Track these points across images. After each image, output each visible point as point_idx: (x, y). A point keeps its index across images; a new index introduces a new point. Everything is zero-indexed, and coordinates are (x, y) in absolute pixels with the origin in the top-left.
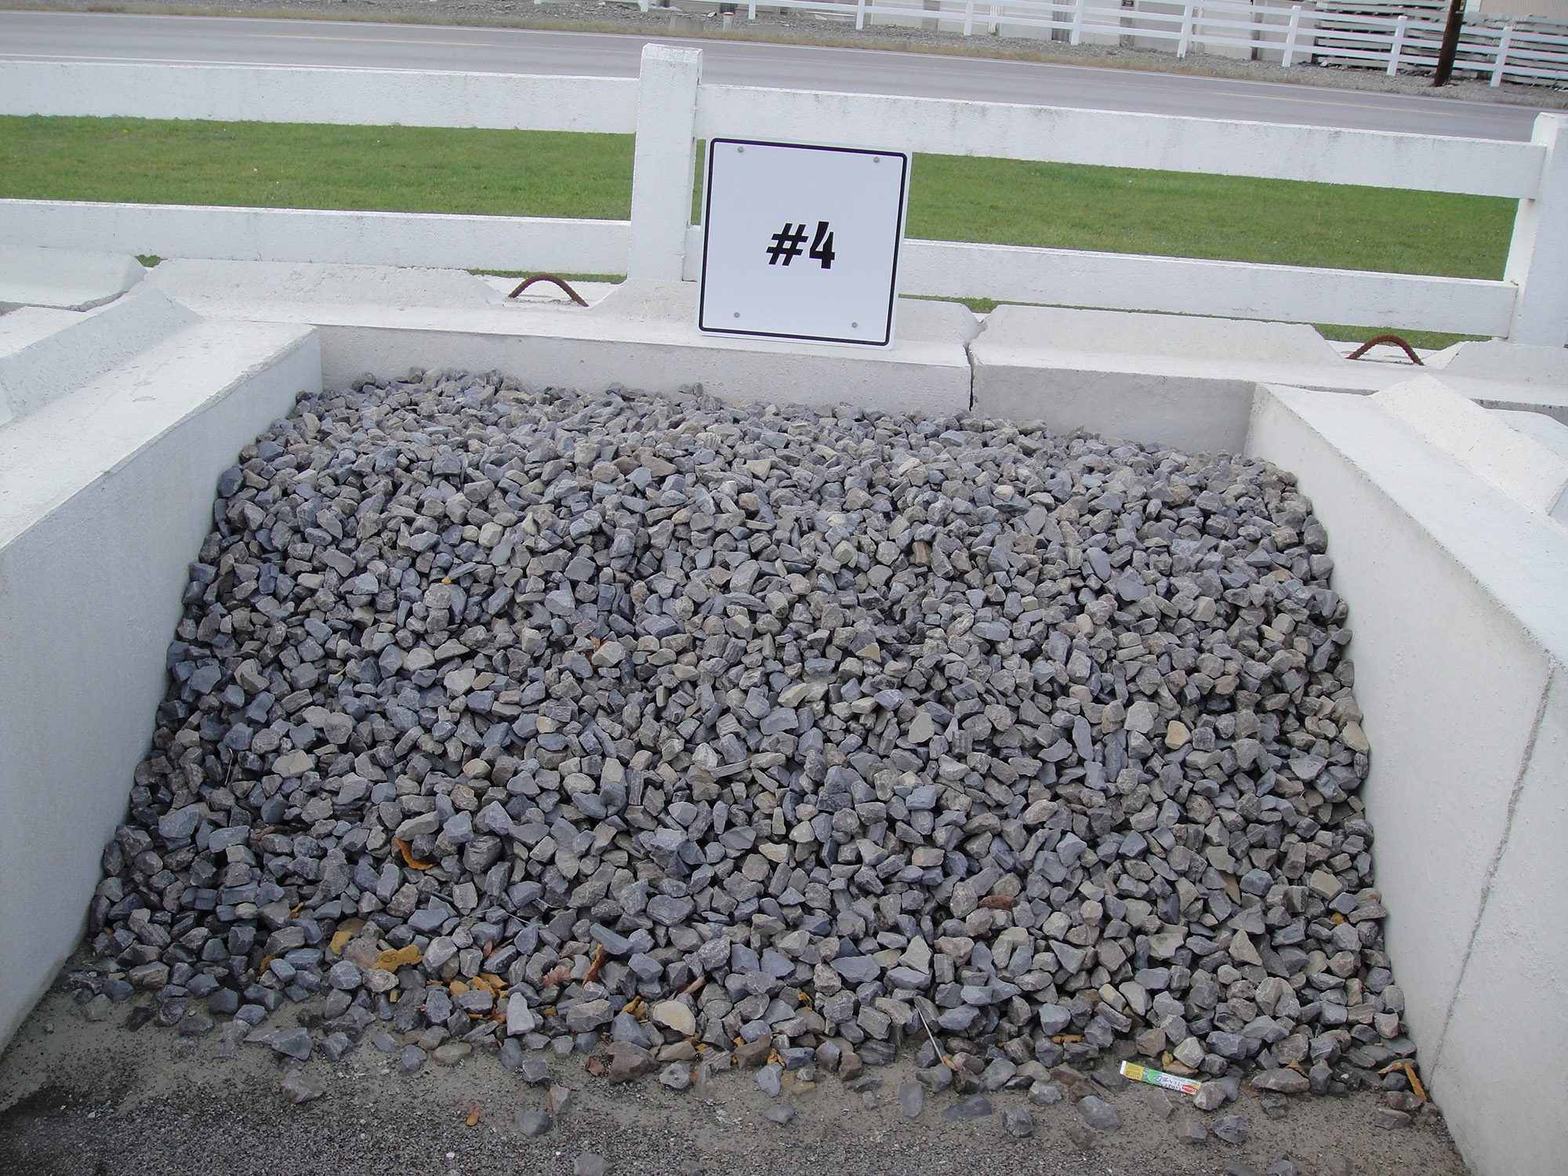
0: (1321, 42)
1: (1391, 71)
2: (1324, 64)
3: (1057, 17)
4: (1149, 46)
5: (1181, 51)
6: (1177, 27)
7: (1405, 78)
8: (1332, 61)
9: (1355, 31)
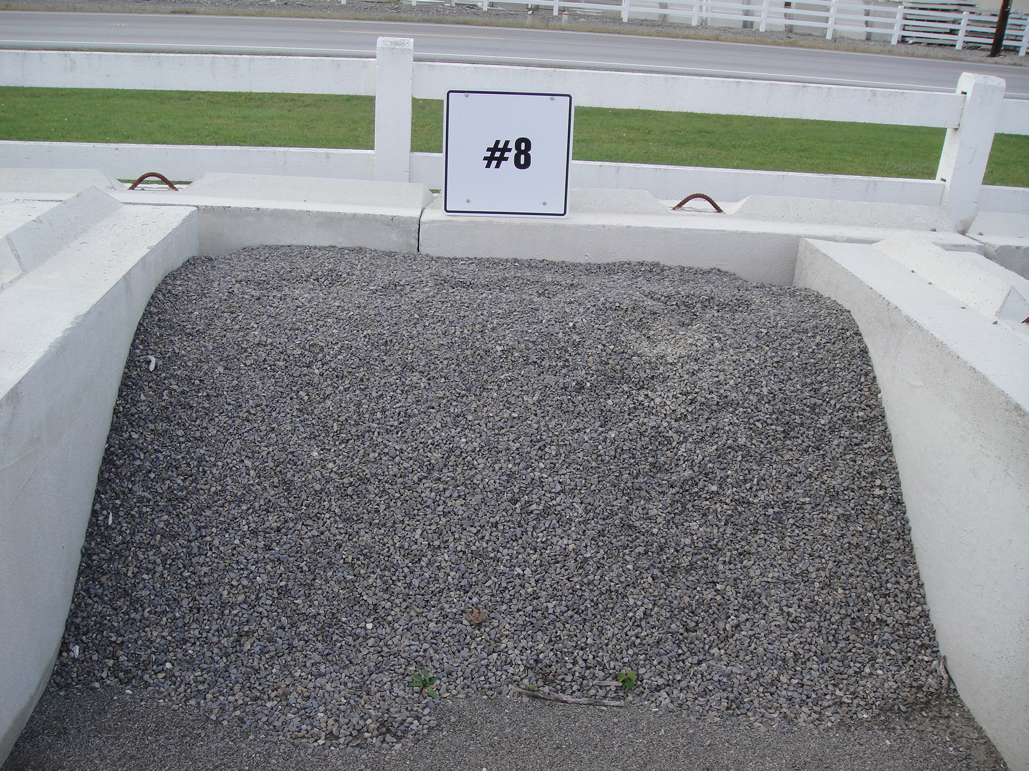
0: (907, 28)
1: (959, 46)
2: (911, 42)
3: (747, 13)
4: (808, 32)
5: (829, 36)
6: (826, 20)
7: (968, 51)
8: (916, 40)
9: (928, 21)
